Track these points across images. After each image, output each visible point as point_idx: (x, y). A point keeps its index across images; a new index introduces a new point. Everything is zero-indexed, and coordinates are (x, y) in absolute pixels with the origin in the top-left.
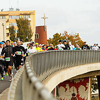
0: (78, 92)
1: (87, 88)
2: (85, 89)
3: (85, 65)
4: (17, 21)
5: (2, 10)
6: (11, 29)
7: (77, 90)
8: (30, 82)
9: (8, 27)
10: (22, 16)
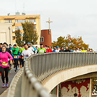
0: (79, 92)
1: (88, 89)
2: (86, 89)
3: (85, 67)
4: (22, 24)
5: (8, 15)
6: (17, 33)
7: (79, 90)
8: (30, 82)
9: (14, 31)
10: (28, 20)
